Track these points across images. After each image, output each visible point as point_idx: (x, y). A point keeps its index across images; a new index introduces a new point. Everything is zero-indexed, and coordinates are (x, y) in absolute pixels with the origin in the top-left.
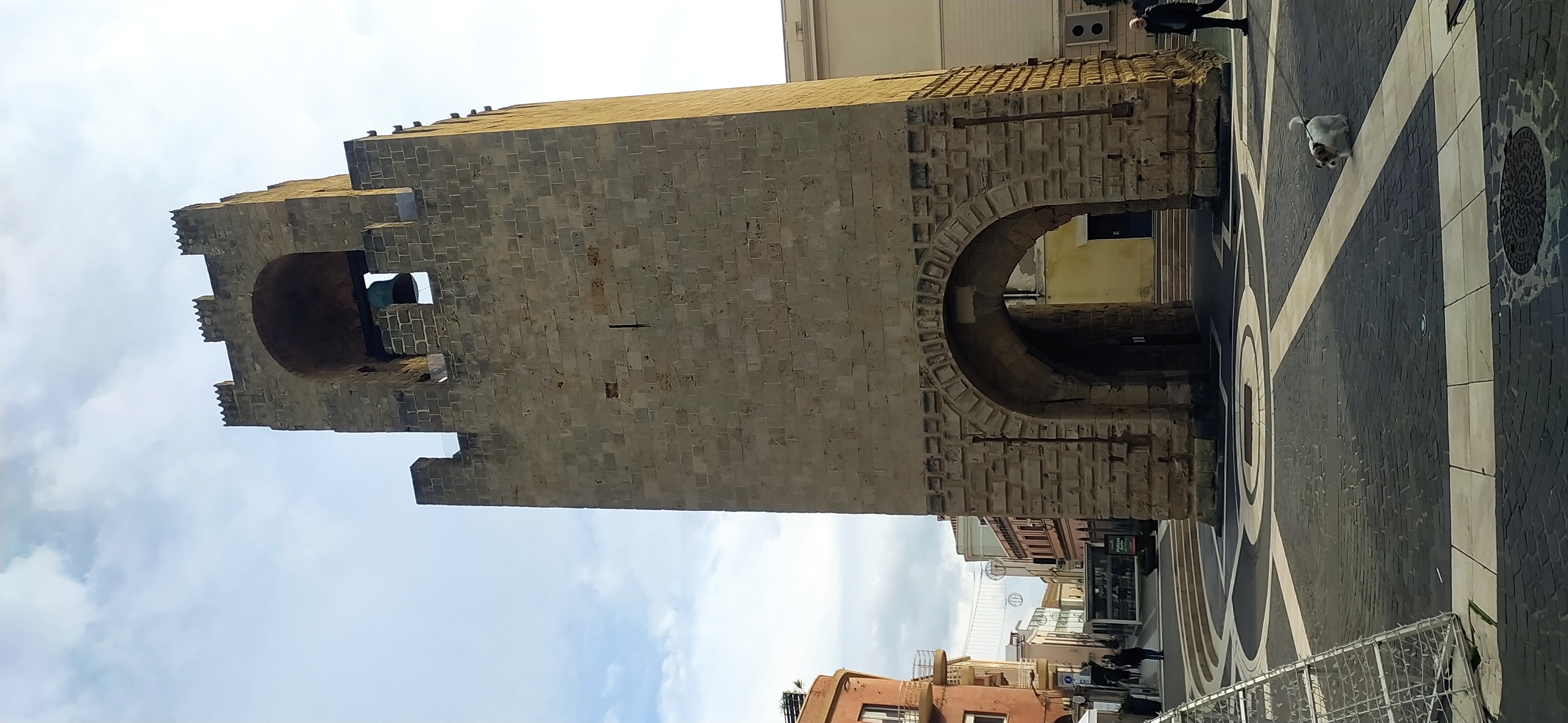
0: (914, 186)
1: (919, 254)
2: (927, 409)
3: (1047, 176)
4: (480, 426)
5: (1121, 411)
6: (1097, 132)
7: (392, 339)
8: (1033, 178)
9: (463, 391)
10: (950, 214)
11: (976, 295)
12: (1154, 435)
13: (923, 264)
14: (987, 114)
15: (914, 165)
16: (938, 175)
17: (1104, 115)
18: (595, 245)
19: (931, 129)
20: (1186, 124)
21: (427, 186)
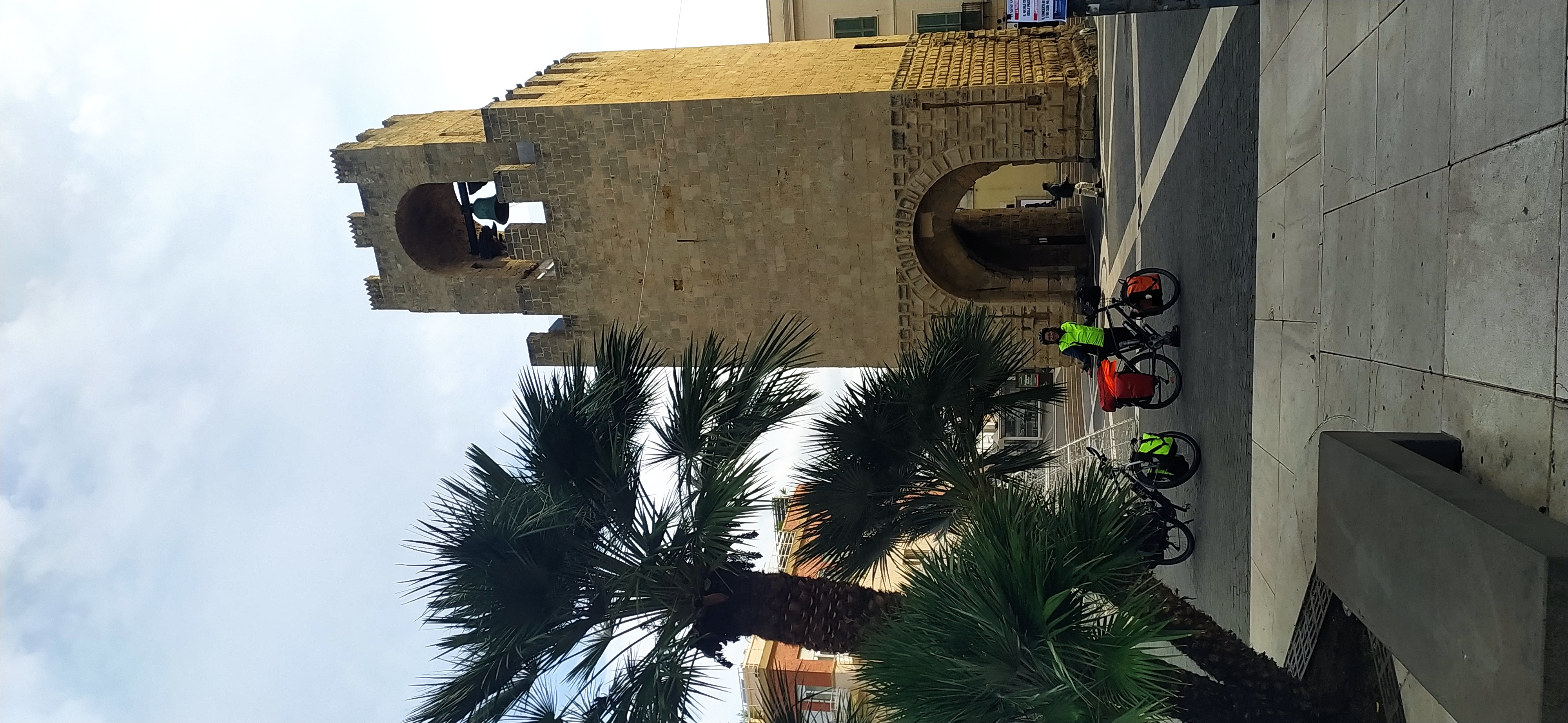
0: (895, 148)
1: (897, 193)
2: (901, 297)
3: (984, 143)
4: (580, 310)
5: (1030, 296)
6: (1017, 115)
7: (515, 249)
8: (975, 143)
9: (568, 286)
10: (919, 167)
11: (934, 218)
12: (1051, 313)
13: (900, 199)
14: (945, 101)
15: (895, 134)
16: (912, 141)
17: (1023, 104)
18: (668, 185)
19: (909, 110)
20: (1075, 111)
21: (543, 141)
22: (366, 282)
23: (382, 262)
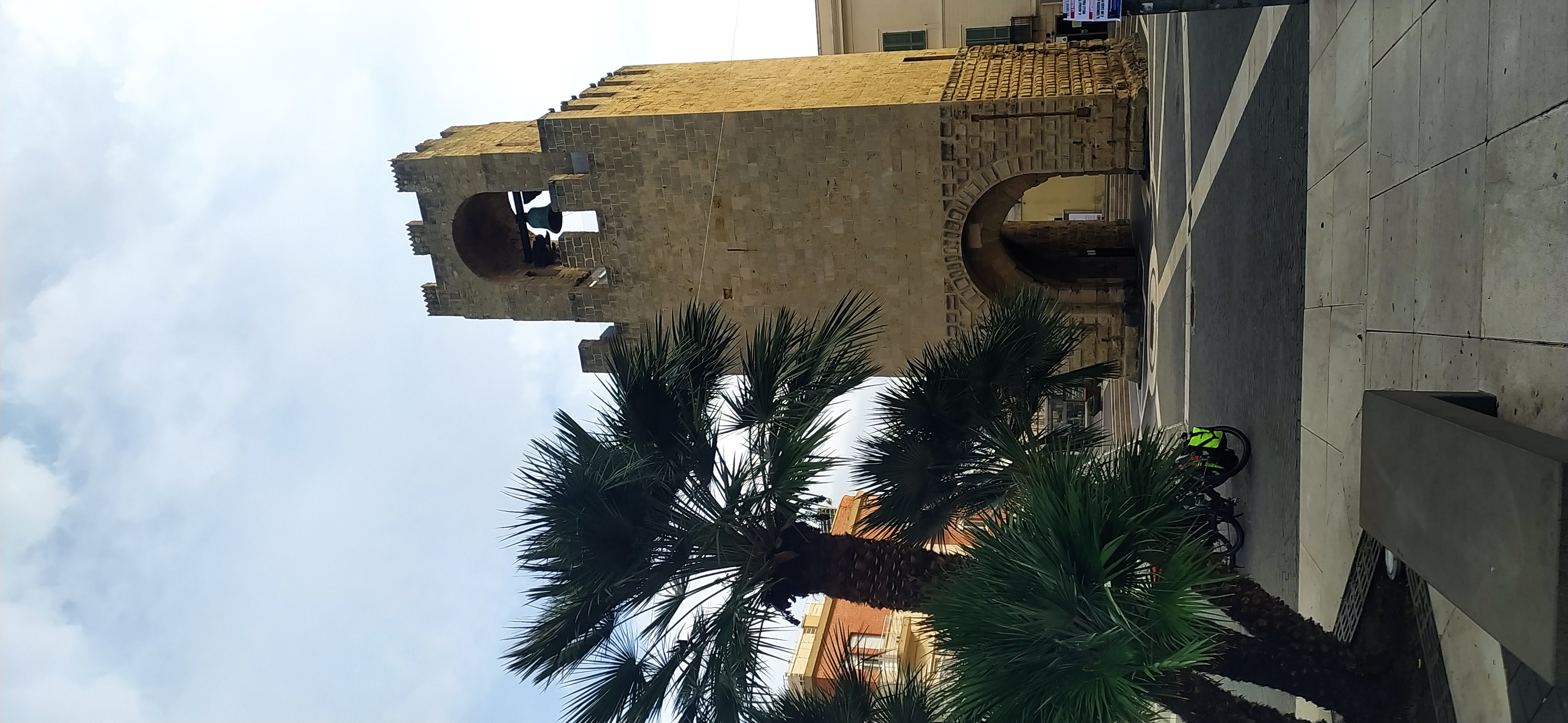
0: (944, 159)
1: (946, 204)
2: (949, 307)
3: (1033, 154)
4: (631, 317)
5: (1078, 307)
6: (1067, 127)
7: (568, 257)
8: (1024, 155)
9: (619, 294)
10: (968, 178)
11: (983, 230)
12: (1099, 324)
13: (949, 210)
14: (994, 113)
15: (944, 145)
16: (960, 152)
17: (1072, 115)
18: (720, 195)
19: (958, 122)
20: (1125, 123)
21: (597, 151)
22: (423, 289)
23: (439, 270)
